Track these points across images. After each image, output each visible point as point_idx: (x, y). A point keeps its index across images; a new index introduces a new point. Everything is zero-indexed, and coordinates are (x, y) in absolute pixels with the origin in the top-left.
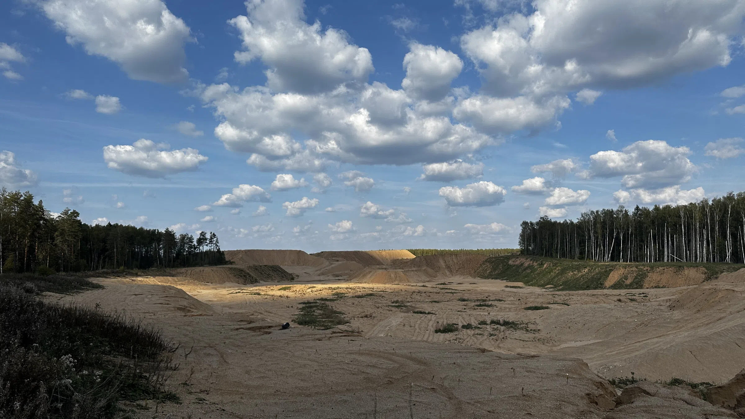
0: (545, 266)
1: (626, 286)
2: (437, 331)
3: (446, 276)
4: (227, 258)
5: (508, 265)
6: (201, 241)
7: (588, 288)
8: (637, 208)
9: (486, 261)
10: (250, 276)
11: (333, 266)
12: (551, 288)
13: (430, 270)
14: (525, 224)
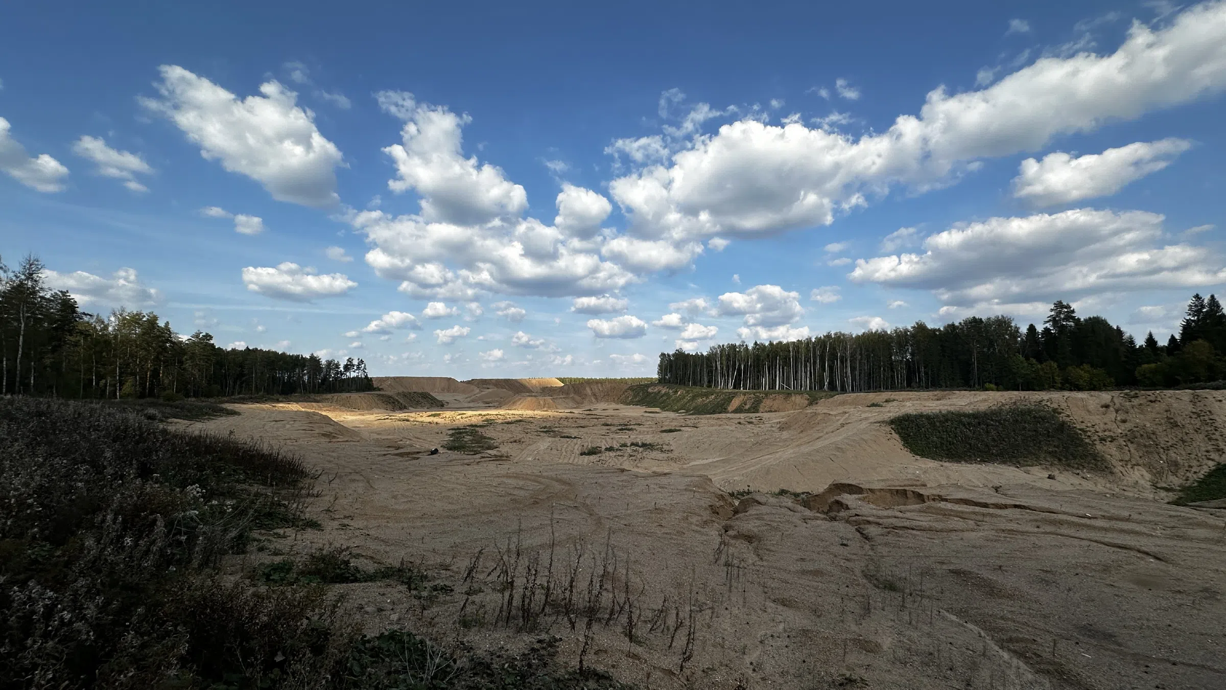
0: (679, 393)
1: (745, 410)
2: (582, 454)
4: (375, 385)
5: (647, 392)
6: (347, 368)
8: (756, 344)
9: (628, 389)
10: (399, 402)
12: (683, 413)
13: (577, 398)
14: (663, 355)
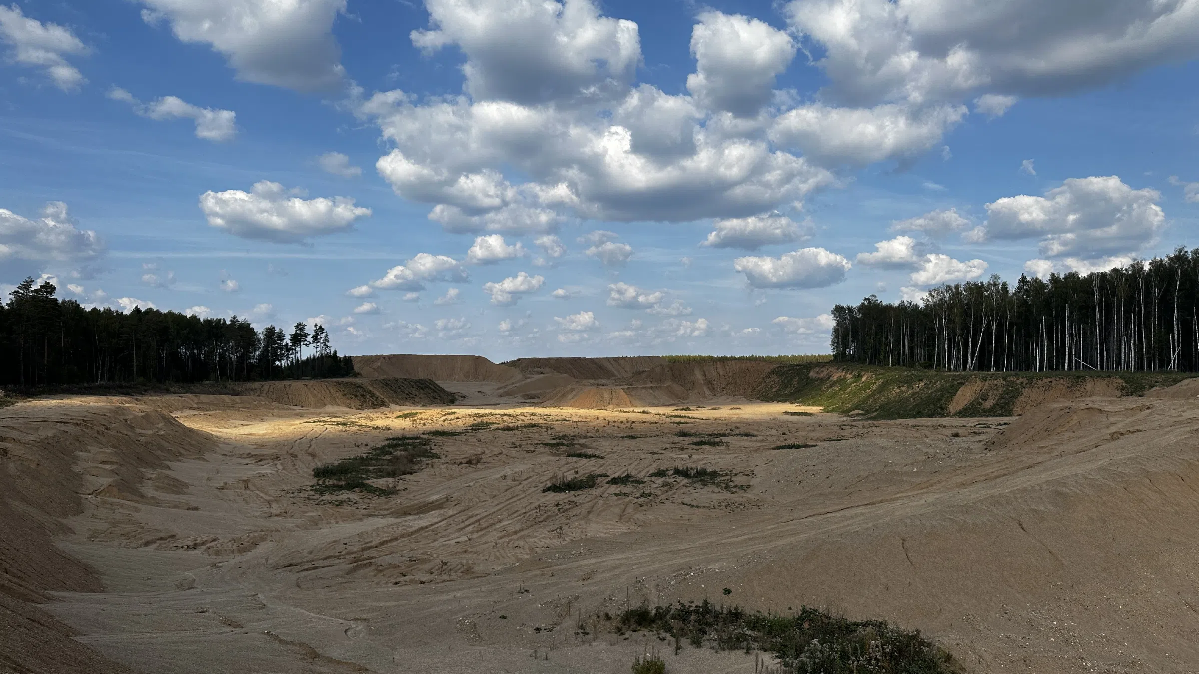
0: (864, 379)
1: (984, 411)
3: (704, 396)
4: (357, 368)
5: (808, 378)
6: (299, 338)
7: (919, 414)
8: (1023, 280)
9: (773, 372)
10: (373, 395)
11: (528, 381)
12: (858, 415)
13: (677, 387)
14: (839, 310)
